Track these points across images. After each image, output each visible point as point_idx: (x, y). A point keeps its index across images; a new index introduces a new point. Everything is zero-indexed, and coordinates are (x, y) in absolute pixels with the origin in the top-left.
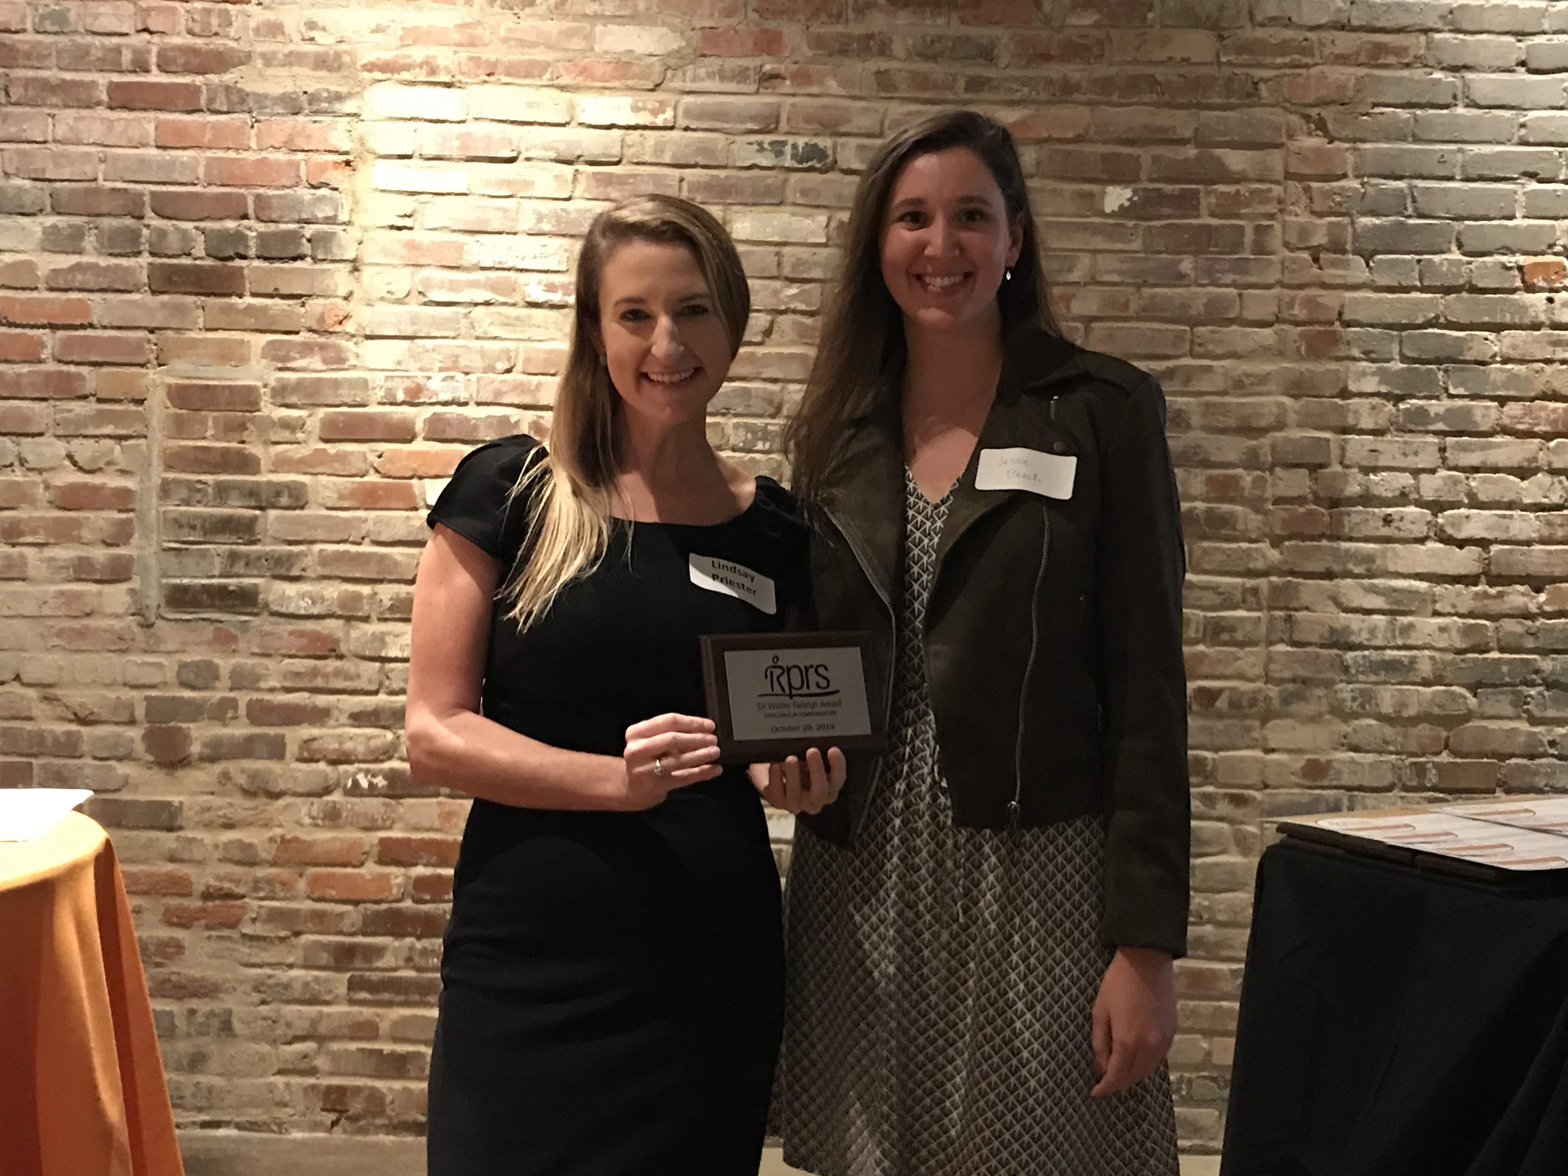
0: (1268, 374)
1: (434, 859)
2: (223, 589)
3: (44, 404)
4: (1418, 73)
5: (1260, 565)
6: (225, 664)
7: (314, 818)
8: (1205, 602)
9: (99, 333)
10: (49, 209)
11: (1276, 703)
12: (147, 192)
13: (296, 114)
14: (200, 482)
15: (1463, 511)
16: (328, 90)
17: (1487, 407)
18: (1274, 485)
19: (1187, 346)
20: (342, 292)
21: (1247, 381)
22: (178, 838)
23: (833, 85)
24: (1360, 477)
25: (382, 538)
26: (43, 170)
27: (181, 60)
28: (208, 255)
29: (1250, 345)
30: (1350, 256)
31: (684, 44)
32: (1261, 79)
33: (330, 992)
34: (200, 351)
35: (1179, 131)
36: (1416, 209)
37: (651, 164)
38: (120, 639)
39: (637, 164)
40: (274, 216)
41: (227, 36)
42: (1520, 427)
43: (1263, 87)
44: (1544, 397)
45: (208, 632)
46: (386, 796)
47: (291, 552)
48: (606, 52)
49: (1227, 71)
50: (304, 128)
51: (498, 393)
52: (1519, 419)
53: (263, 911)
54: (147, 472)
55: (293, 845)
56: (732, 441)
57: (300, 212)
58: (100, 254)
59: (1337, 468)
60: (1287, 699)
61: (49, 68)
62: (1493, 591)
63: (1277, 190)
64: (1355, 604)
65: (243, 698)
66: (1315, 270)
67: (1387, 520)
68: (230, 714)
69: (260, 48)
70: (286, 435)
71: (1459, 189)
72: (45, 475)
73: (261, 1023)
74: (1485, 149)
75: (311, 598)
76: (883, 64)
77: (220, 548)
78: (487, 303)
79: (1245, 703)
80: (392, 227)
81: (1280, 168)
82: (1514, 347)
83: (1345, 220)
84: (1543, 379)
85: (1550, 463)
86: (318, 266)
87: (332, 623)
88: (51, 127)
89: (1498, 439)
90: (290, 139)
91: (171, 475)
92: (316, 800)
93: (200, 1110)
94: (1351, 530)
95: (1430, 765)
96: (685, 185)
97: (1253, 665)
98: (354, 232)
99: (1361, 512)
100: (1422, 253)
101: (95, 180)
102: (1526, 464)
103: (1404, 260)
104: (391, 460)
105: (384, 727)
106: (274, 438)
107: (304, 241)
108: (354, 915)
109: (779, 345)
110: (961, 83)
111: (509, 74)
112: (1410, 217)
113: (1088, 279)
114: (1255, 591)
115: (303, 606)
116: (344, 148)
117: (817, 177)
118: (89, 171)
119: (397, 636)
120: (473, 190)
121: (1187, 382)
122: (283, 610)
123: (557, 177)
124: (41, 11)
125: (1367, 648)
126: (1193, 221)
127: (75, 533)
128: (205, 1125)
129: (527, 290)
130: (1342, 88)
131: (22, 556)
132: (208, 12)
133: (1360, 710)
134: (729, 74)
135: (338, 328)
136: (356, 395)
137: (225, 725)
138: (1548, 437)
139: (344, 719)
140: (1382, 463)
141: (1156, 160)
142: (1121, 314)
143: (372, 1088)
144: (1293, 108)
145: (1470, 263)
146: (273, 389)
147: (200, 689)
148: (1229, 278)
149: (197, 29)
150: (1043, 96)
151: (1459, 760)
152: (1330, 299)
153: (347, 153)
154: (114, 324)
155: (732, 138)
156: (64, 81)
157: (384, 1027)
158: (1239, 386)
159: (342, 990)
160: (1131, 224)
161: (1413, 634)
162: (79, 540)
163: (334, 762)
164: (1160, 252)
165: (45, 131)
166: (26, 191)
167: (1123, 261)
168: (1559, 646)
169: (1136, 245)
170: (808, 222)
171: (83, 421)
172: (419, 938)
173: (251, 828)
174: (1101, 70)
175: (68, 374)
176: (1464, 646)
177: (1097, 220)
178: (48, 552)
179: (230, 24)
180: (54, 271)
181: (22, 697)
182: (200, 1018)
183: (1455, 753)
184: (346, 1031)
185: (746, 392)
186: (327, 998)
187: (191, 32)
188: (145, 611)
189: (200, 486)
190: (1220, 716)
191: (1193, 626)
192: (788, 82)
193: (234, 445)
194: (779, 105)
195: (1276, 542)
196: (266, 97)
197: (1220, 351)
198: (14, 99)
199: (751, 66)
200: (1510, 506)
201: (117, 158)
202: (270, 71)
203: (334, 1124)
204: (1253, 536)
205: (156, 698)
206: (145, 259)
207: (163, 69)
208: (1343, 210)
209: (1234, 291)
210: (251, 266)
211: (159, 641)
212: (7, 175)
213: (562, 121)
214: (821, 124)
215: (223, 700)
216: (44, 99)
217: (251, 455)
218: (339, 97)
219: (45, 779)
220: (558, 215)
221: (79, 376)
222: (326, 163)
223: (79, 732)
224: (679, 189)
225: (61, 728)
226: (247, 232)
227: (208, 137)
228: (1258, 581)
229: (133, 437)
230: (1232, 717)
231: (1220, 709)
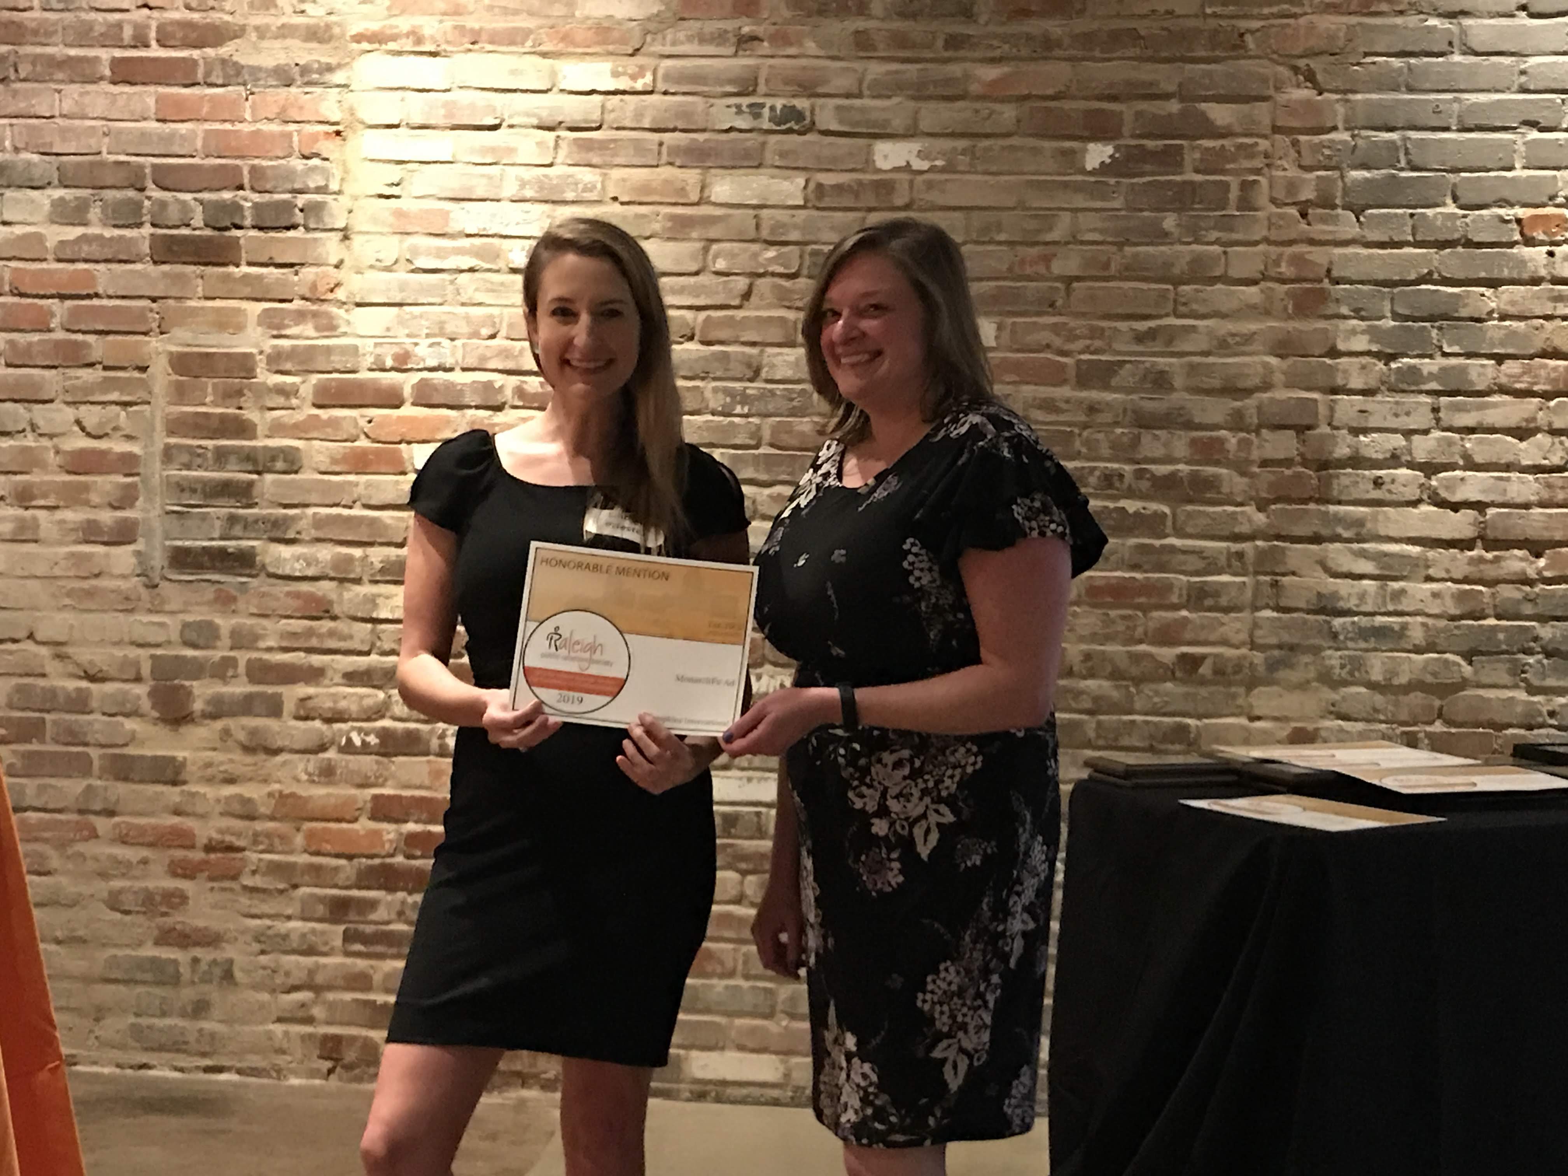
0: (1254, 333)
1: (424, 816)
2: (223, 551)
3: (54, 371)
4: (1412, 20)
5: (1245, 529)
6: (224, 623)
7: (310, 775)
8: (1190, 568)
9: (105, 302)
10: (56, 182)
11: (1261, 670)
12: (148, 165)
13: (289, 85)
14: (200, 447)
15: (1458, 473)
16: (318, 62)
17: (1483, 366)
18: (1260, 447)
19: (1170, 306)
20: (334, 260)
21: (1231, 341)
22: (183, 792)
23: (811, 46)
24: (1350, 439)
25: (373, 502)
26: (51, 144)
27: (179, 35)
28: (207, 225)
29: (1234, 304)
30: (1339, 211)
31: (663, 8)
32: (1248, 31)
33: (326, 943)
34: (201, 319)
35: (1162, 85)
36: (1409, 162)
37: (631, 129)
38: (127, 599)
39: (618, 129)
40: (268, 187)
41: (223, 10)
42: (1518, 386)
43: (1248, 38)
44: (1544, 354)
45: (209, 592)
46: (377, 754)
47: (286, 515)
48: (588, 18)
49: (1212, 23)
50: (296, 100)
51: (483, 358)
52: (1518, 378)
53: (262, 864)
54: (151, 437)
55: (290, 800)
56: (712, 405)
57: (293, 182)
58: (105, 225)
59: (1325, 429)
60: (1273, 666)
61: (56, 45)
62: (1489, 556)
63: (1264, 145)
64: (1344, 569)
65: (243, 657)
66: (1303, 226)
67: (1378, 483)
68: (230, 673)
69: (254, 21)
70: (281, 401)
71: (1455, 140)
72: (55, 440)
73: (261, 972)
74: (1482, 98)
75: (305, 560)
76: (861, 24)
77: (219, 511)
78: (472, 270)
79: (1229, 670)
80: (381, 196)
81: (1267, 121)
82: (1513, 303)
83: (1335, 174)
84: (1544, 336)
85: (1550, 424)
86: (310, 235)
87: (325, 585)
88: (57, 102)
89: (1496, 398)
90: (284, 110)
91: (173, 440)
92: (312, 757)
93: (204, 1055)
94: (1341, 492)
95: (1421, 735)
96: (664, 149)
97: (1238, 631)
98: (344, 201)
99: (1350, 475)
100: (1415, 207)
101: (99, 153)
102: (1524, 424)
103: (1396, 215)
104: (380, 425)
105: (374, 687)
106: (270, 404)
107: (297, 211)
108: (348, 869)
109: (757, 308)
110: (940, 43)
111: (491, 42)
112: (1402, 169)
113: (1068, 238)
114: (1240, 555)
115: (298, 569)
116: (334, 119)
117: (795, 137)
118: (93, 144)
119: (387, 598)
120: (459, 157)
121: (1170, 342)
122: (280, 572)
123: (539, 144)
125: (1357, 614)
126: (1178, 178)
127: (83, 496)
128: (208, 1070)
129: (511, 256)
130: (1332, 37)
131: (35, 519)
133: (1349, 678)
134: (708, 36)
135: (330, 296)
136: (347, 362)
137: (226, 683)
138: (1547, 396)
139: (338, 679)
140: (1372, 423)
141: (1139, 115)
142: (1102, 274)
143: (366, 1038)
144: (1281, 60)
145: (1465, 216)
146: (269, 357)
147: (202, 648)
148: (1214, 235)
149: (194, 5)
150: (1024, 52)
151: (1453, 730)
152: (1319, 256)
153: (337, 123)
154: (119, 293)
155: (712, 101)
156: (69, 57)
157: (377, 978)
158: (1223, 346)
159: (338, 942)
160: (1112, 181)
161: (1404, 600)
162: (87, 503)
163: (328, 721)
164: (1141, 210)
165: (52, 107)
166: (35, 165)
167: (1104, 220)
168: (1559, 614)
169: (1118, 203)
170: (786, 185)
171: (88, 389)
172: (410, 893)
173: (249, 784)
174: (1081, 25)
175: (76, 343)
176: (1458, 612)
177: (1079, 178)
178: (59, 515)
180: (62, 242)
181: (36, 655)
182: (203, 967)
183: (1449, 723)
184: (340, 982)
185: (726, 355)
186: (325, 949)
187: (188, 7)
188: (150, 574)
189: (200, 451)
190: (1203, 682)
191: (1176, 591)
192: (766, 44)
193: (231, 411)
194: (758, 67)
195: (1262, 506)
196: (259, 69)
197: (1202, 310)
198: (22, 75)
199: (730, 29)
200: (1508, 467)
201: (120, 132)
202: (265, 44)
203: (330, 1071)
204: (1239, 499)
205: (161, 656)
206: (147, 230)
207: (162, 44)
208: (1333, 163)
209: (1216, 249)
210: (247, 236)
211: (163, 602)
212: (17, 150)
213: (544, 88)
214: (800, 86)
215: (224, 659)
216: (51, 74)
217: (249, 421)
218: (330, 69)
219: (58, 734)
220: (540, 181)
221: (86, 345)
222: (318, 133)
223: (88, 689)
224: (659, 153)
225: (72, 685)
226: (242, 203)
227: (205, 110)
228: (1244, 545)
229: (136, 404)
230: (1216, 683)
231: (1203, 676)
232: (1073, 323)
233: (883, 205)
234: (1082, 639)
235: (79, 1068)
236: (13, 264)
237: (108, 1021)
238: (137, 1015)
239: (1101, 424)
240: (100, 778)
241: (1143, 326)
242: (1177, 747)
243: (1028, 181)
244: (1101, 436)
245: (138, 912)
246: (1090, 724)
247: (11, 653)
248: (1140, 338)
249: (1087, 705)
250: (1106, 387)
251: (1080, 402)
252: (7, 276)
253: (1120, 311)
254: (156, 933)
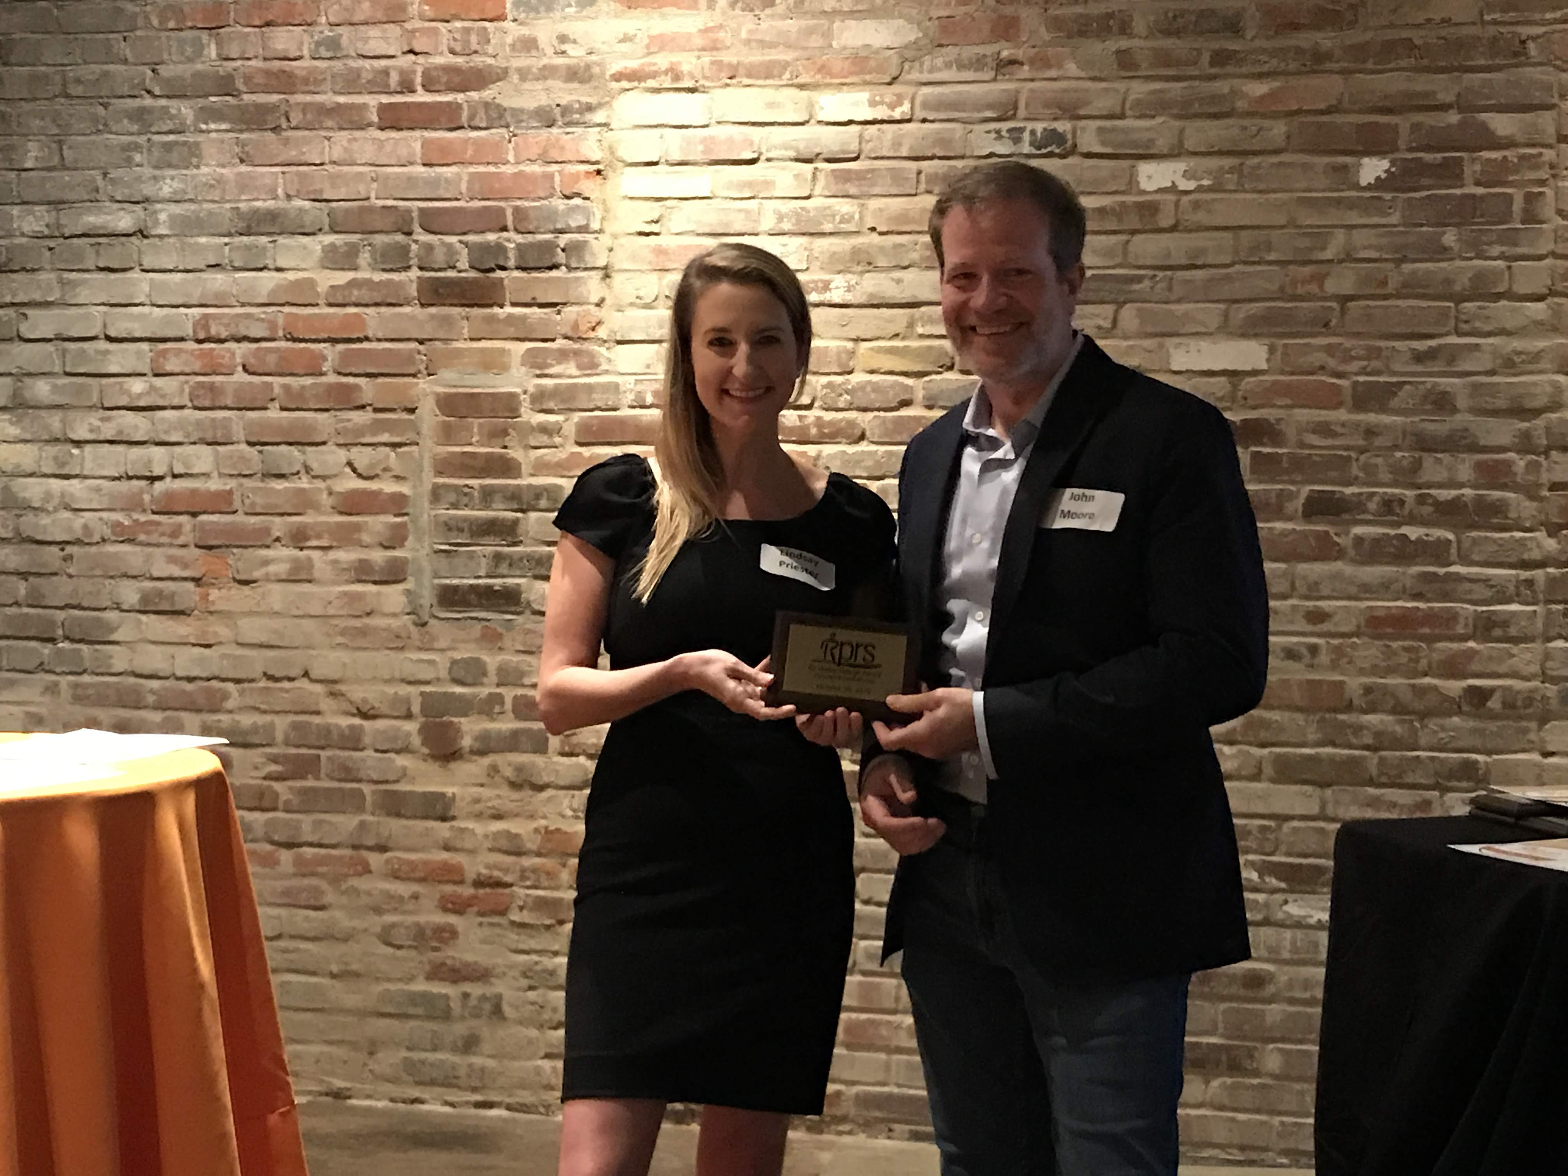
0: (1542, 351)
2: (489, 588)
3: (326, 415)
5: (1536, 555)
7: (575, 811)
8: (1475, 597)
9: (375, 345)
10: (326, 228)
11: (1554, 704)
12: (415, 209)
13: (550, 127)
14: (467, 486)
16: (579, 102)
18: (1549, 469)
19: (1452, 322)
20: (595, 299)
21: (1517, 359)
22: (452, 827)
23: (1072, 68)
26: (321, 191)
27: (444, 79)
29: (1521, 321)
31: (921, 35)
32: (1530, 37)
34: (466, 360)
35: (1439, 96)
37: (889, 158)
38: (398, 637)
39: (876, 158)
40: (531, 228)
41: (486, 54)
43: (1530, 45)
45: (476, 630)
48: (845, 48)
49: (1492, 30)
50: (557, 140)
53: (529, 900)
54: (419, 477)
55: (557, 837)
57: (555, 222)
58: (374, 269)
60: (1565, 698)
61: (325, 93)
63: (1549, 155)
65: (509, 694)
68: (497, 709)
69: (516, 63)
70: (544, 439)
72: (329, 482)
73: (529, 1007)
76: (1124, 43)
77: (486, 549)
79: (1519, 703)
80: (641, 234)
81: (1551, 130)
86: (572, 275)
88: (327, 149)
90: (545, 152)
91: (441, 480)
92: (576, 793)
93: (474, 1090)
96: (923, 177)
97: (1529, 663)
98: (605, 240)
101: (368, 198)
106: (533, 443)
107: (559, 250)
110: (1206, 58)
111: (749, 76)
113: (1342, 256)
114: (1530, 583)
116: (594, 158)
117: (1056, 161)
118: (361, 189)
120: (717, 194)
121: (1451, 361)
123: (796, 176)
124: (316, 38)
126: (1458, 192)
127: (356, 536)
128: (479, 1105)
131: (309, 559)
132: (467, 31)
134: (966, 62)
135: (592, 334)
136: (608, 399)
137: (492, 720)
141: (1416, 127)
142: (1378, 291)
144: (1564, 66)
146: (532, 395)
147: (470, 685)
148: (1496, 250)
149: (458, 48)
150: (1293, 66)
153: (597, 163)
154: (388, 337)
155: (970, 127)
156: (339, 104)
158: (1509, 364)
160: (1388, 196)
162: (359, 543)
164: (1420, 225)
165: (322, 153)
166: (306, 211)
167: (1381, 236)
169: (1394, 219)
171: (360, 431)
173: (517, 819)
174: (1353, 37)
175: (347, 386)
177: (1354, 193)
178: (332, 555)
179: (488, 41)
180: (332, 287)
181: (311, 693)
182: (473, 1002)
187: (453, 52)
188: (420, 612)
189: (466, 490)
190: (1494, 716)
191: (1462, 621)
192: (1026, 68)
193: (498, 450)
194: (1018, 92)
195: (1553, 531)
196: (522, 111)
197: (1487, 328)
198: (294, 123)
199: (989, 53)
201: (387, 177)
202: (527, 85)
204: (1528, 525)
205: (431, 694)
206: (415, 273)
207: (427, 88)
209: (1500, 263)
210: (511, 277)
211: (433, 639)
212: (289, 197)
213: (801, 120)
214: (1060, 108)
215: (490, 694)
216: (321, 122)
217: (512, 459)
218: (590, 108)
219: (333, 771)
220: (797, 214)
221: (357, 387)
222: (578, 173)
223: (361, 725)
224: (918, 182)
225: (345, 722)
226: (507, 244)
227: (470, 152)
228: (1533, 573)
229: (406, 444)
230: (1507, 718)
231: (1491, 710)
232: (1348, 343)
233: (1148, 227)
234: (1362, 672)
235: (353, 1102)
236: (287, 309)
237: (380, 1055)
238: (409, 1049)
239: (1380, 448)
240: (373, 814)
241: (1421, 345)
242: (1464, 784)
243: (1299, 198)
244: (1379, 461)
245: (410, 947)
246: (1372, 760)
247: (287, 691)
248: (1419, 357)
249: (1368, 740)
250: (1383, 409)
251: (1357, 425)
252: (281, 321)
253: (1398, 330)
254: (427, 968)
